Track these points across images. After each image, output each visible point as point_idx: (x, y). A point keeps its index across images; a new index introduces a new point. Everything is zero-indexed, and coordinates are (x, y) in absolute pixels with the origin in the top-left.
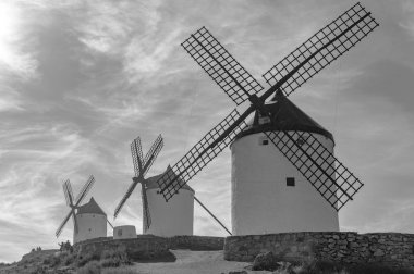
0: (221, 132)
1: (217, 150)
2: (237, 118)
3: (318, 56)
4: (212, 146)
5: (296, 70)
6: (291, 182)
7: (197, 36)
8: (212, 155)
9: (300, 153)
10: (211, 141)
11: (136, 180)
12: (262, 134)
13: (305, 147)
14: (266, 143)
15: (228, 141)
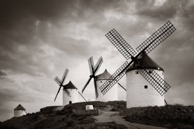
0: (122, 70)
1: (121, 77)
2: (127, 65)
3: (155, 41)
4: (119, 75)
5: (148, 47)
6: (146, 87)
7: (111, 32)
8: (119, 78)
9: (149, 76)
10: (119, 73)
11: (91, 77)
12: (136, 70)
13: (151, 74)
14: (137, 73)
15: (124, 73)
